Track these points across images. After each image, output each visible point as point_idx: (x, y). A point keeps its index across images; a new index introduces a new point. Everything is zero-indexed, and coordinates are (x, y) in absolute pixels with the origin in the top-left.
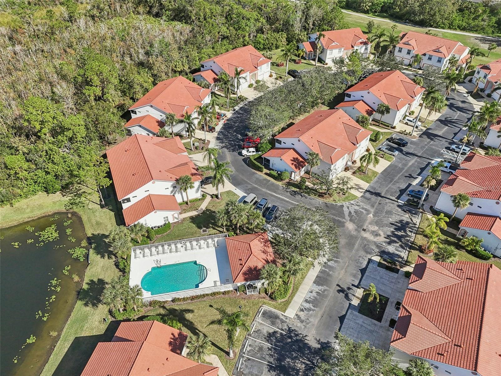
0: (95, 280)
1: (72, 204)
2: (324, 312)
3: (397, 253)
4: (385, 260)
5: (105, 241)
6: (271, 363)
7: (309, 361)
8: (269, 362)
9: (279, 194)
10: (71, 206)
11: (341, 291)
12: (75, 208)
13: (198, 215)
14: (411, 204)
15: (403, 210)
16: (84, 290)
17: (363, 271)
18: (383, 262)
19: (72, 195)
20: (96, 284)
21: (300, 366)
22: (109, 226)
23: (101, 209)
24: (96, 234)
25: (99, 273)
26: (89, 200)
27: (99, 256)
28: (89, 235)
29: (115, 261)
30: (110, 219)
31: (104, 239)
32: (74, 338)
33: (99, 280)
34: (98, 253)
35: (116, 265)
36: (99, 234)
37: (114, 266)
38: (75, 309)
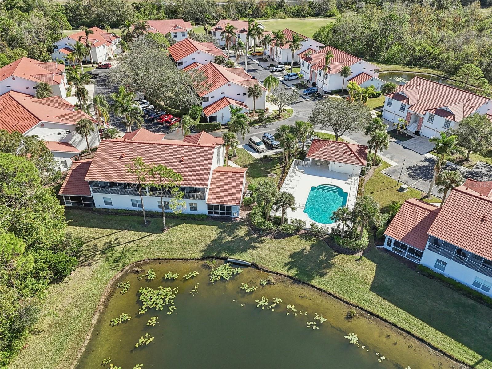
0: (289, 260)
1: (116, 262)
10: (120, 264)
12: (127, 260)
14: (316, 97)
15: (319, 101)
16: (296, 275)
19: (98, 256)
20: (296, 261)
22: (204, 233)
23: (164, 234)
24: (206, 248)
25: (279, 256)
26: (130, 242)
27: (250, 251)
28: (199, 255)
29: (271, 238)
30: (193, 229)
31: (224, 241)
32: (371, 292)
33: (291, 257)
34: (244, 250)
35: (279, 238)
36: (209, 245)
37: (279, 240)
38: (322, 288)
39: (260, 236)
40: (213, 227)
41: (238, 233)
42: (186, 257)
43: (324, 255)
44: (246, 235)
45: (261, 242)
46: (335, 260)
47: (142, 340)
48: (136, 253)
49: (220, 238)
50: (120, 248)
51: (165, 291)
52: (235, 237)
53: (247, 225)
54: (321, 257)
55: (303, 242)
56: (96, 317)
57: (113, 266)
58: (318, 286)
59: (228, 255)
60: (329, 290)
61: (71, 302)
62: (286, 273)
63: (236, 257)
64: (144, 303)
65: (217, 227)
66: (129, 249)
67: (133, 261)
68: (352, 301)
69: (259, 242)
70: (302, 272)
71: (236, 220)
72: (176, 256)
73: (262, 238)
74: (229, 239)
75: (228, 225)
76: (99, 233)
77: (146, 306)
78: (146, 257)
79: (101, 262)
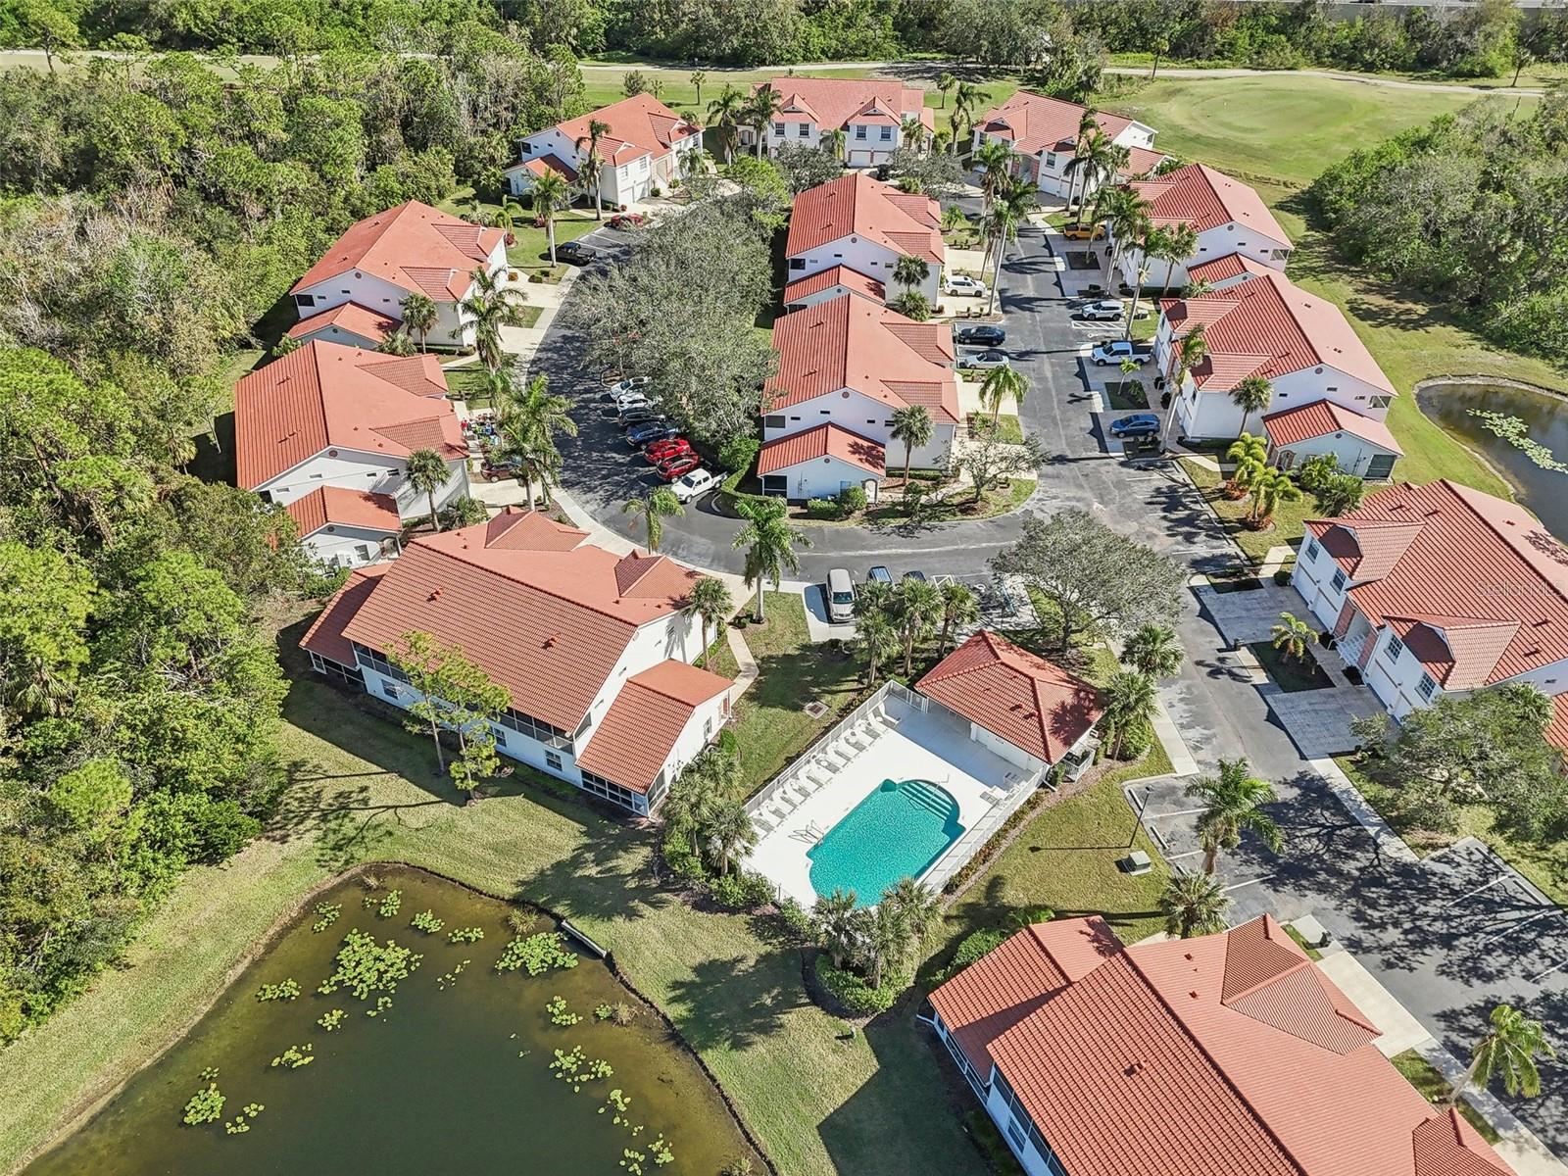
0: (689, 976)
1: (338, 847)
2: (1233, 726)
3: (1218, 552)
4: (1216, 576)
5: (589, 878)
6: (1263, 875)
7: (1312, 826)
8: (1258, 876)
9: (876, 547)
10: (343, 856)
11: (1215, 673)
12: (362, 852)
13: (758, 682)
14: (1142, 451)
15: (1139, 468)
16: (682, 1020)
17: (1205, 614)
18: (1218, 581)
19: (309, 823)
20: (704, 984)
21: (1309, 846)
22: (551, 835)
23: (466, 810)
24: (532, 877)
25: (675, 958)
26: (388, 807)
27: (619, 920)
28: (509, 890)
29: (685, 903)
30: (530, 817)
31: (579, 873)
32: (816, 1132)
33: (699, 969)
34: (607, 915)
35: (701, 910)
36: (542, 872)
37: (700, 914)
38: (718, 1077)
39: (661, 888)
40: (576, 825)
41: (620, 861)
42: (481, 885)
43: (776, 991)
44: (633, 875)
45: (657, 905)
46: (790, 1018)
47: (290, 1055)
48: (387, 840)
49: (576, 862)
50: (361, 817)
51: (394, 955)
52: (610, 870)
53: (652, 845)
54: (766, 996)
55: (751, 939)
56: (240, 969)
57: (326, 858)
58: (713, 1070)
59: (566, 914)
60: (728, 1091)
61: (209, 920)
62: (663, 1009)
63: (580, 925)
64: (340, 969)
65: (584, 829)
66: (379, 825)
67: (373, 857)
68: (760, 1138)
69: (653, 905)
70: (698, 1019)
71: (639, 824)
72: (462, 876)
73: (664, 895)
74: (592, 871)
75: (612, 832)
76: (341, 765)
77: (339, 977)
78: (403, 855)
79: (309, 839)
